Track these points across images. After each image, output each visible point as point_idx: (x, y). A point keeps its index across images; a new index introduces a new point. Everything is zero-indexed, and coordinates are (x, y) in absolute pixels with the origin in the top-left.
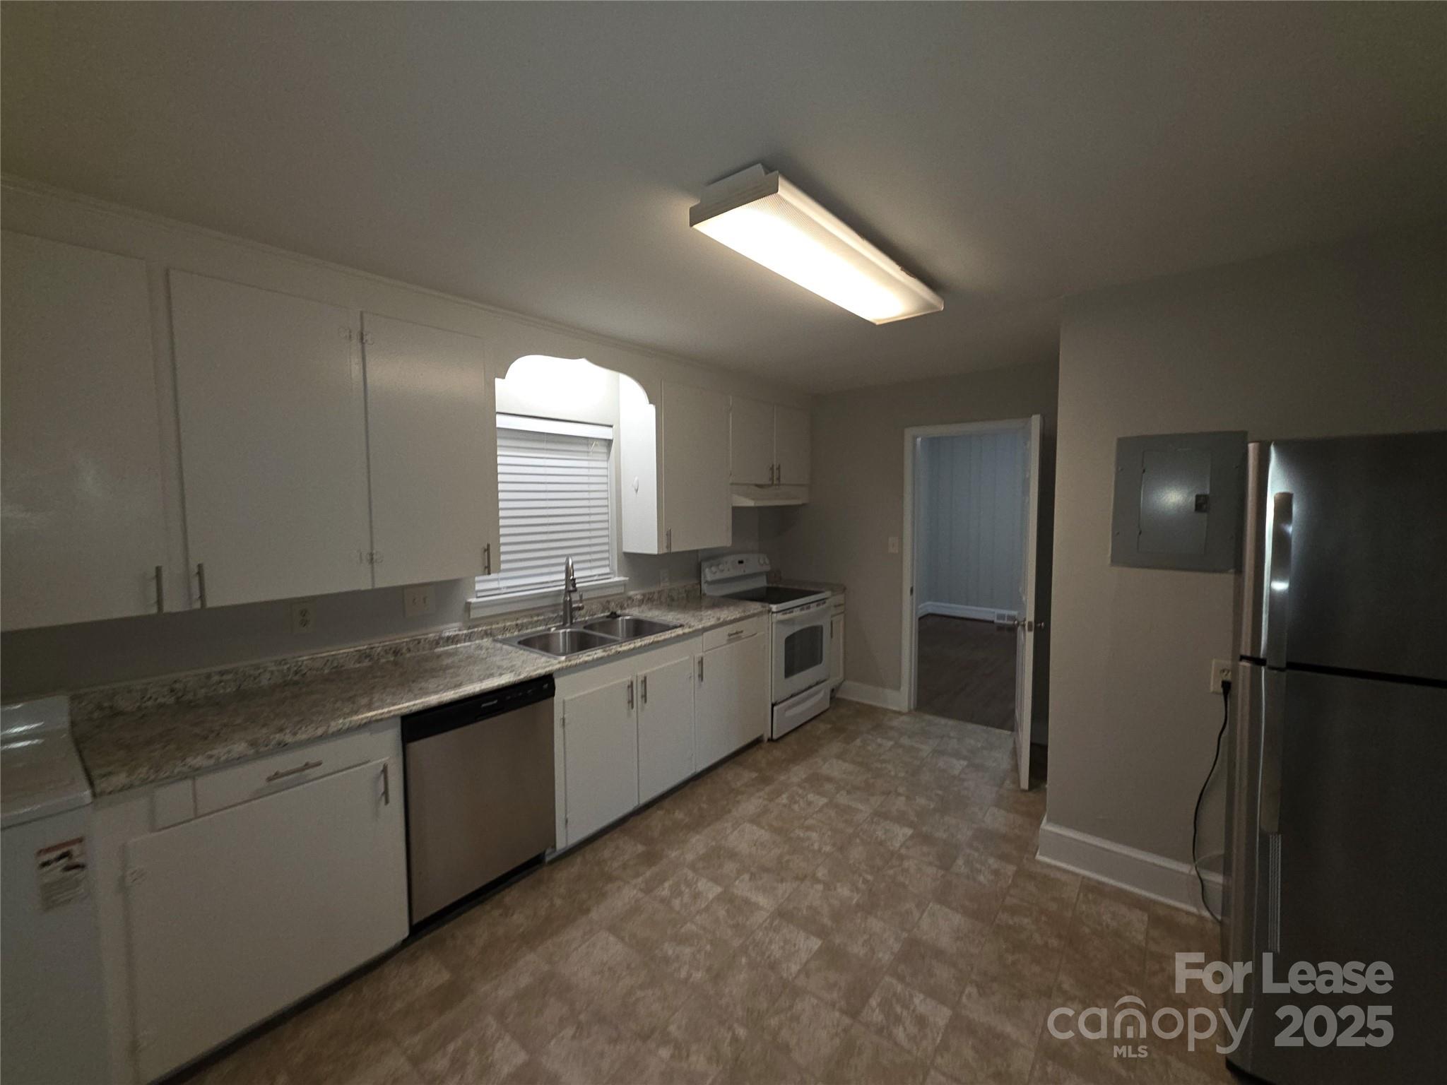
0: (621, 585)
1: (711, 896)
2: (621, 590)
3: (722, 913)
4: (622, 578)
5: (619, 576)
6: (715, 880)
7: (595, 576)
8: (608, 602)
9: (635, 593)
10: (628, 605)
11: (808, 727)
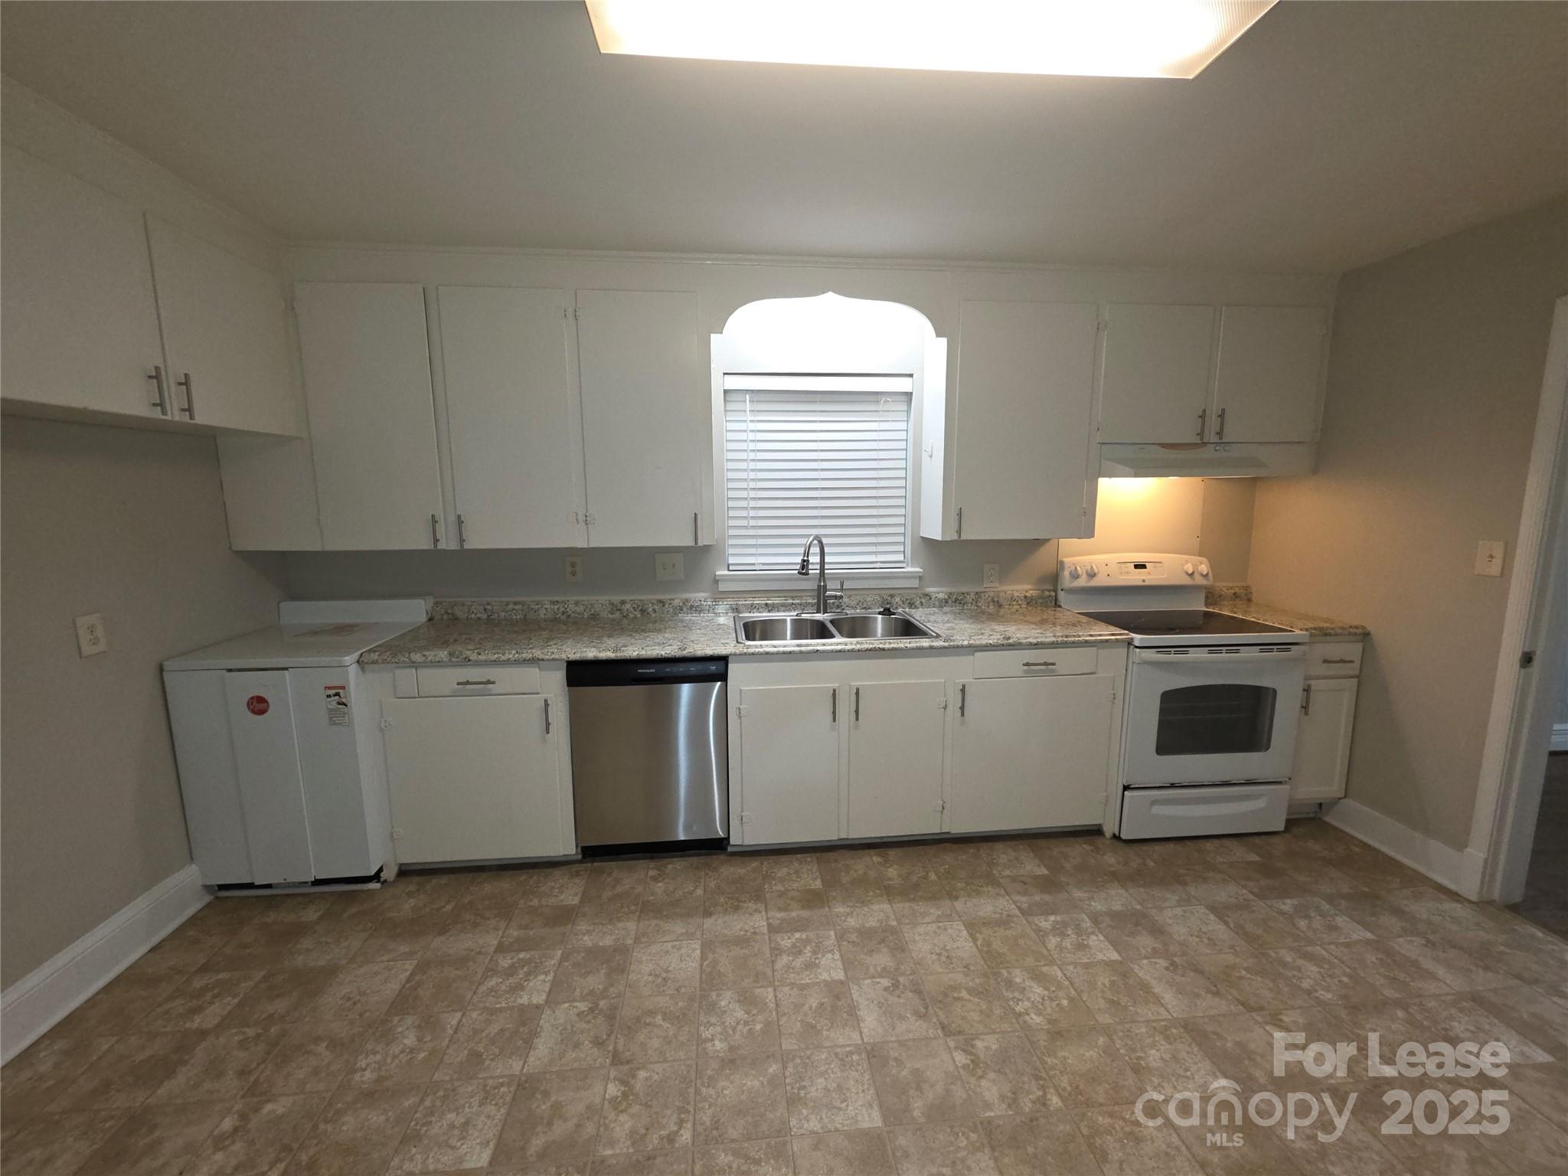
0: (914, 578)
1: (825, 976)
2: (915, 583)
3: (813, 1002)
4: (918, 570)
5: (912, 567)
6: (847, 964)
7: (877, 562)
8: (892, 596)
9: (938, 591)
10: (921, 603)
11: (1209, 845)
